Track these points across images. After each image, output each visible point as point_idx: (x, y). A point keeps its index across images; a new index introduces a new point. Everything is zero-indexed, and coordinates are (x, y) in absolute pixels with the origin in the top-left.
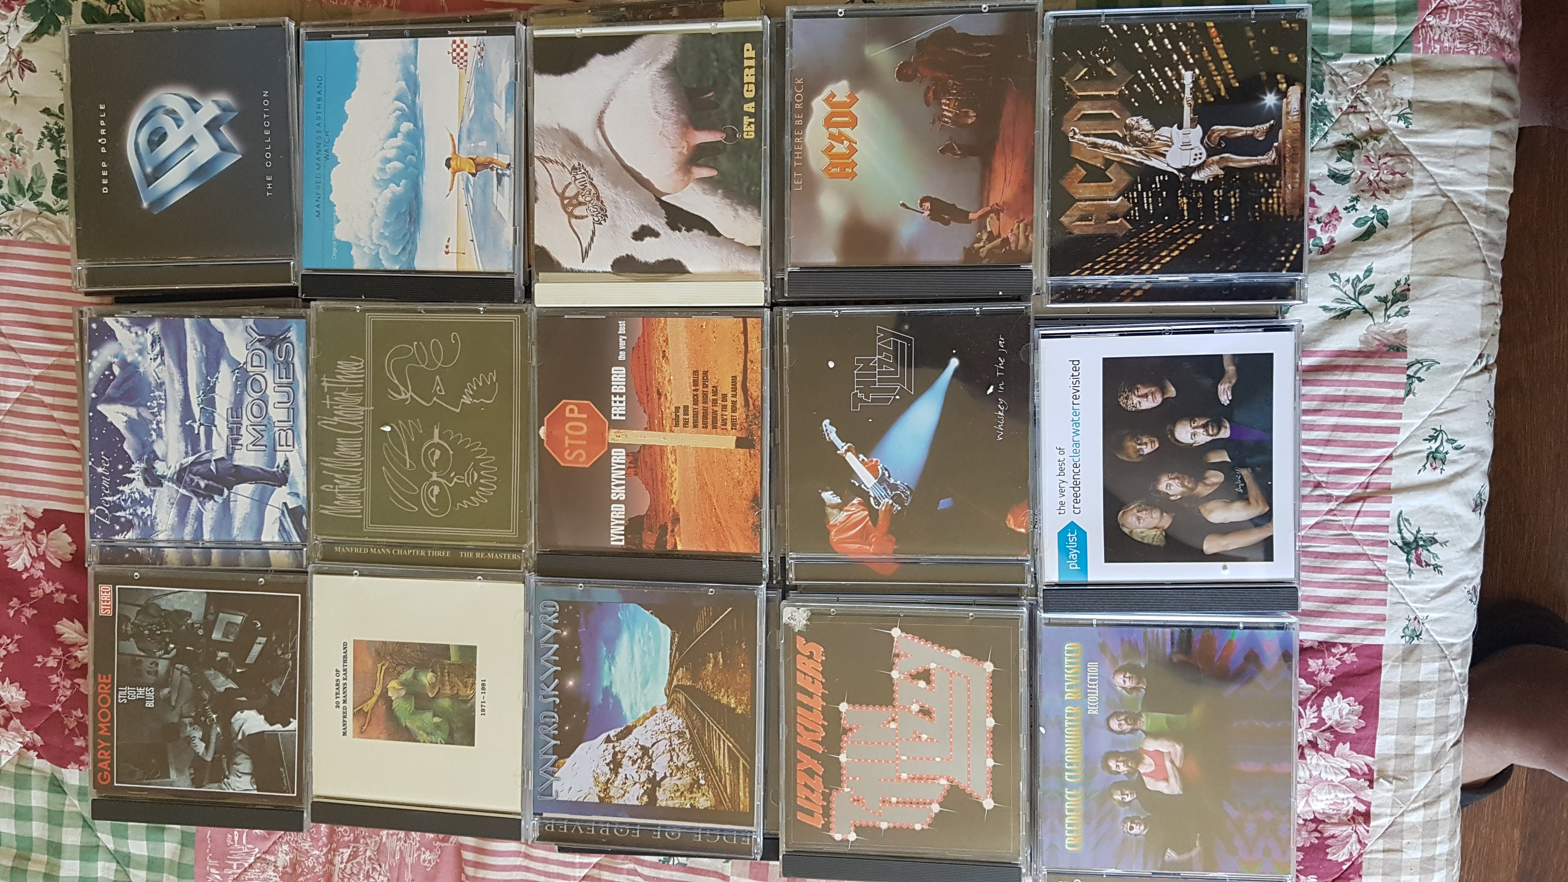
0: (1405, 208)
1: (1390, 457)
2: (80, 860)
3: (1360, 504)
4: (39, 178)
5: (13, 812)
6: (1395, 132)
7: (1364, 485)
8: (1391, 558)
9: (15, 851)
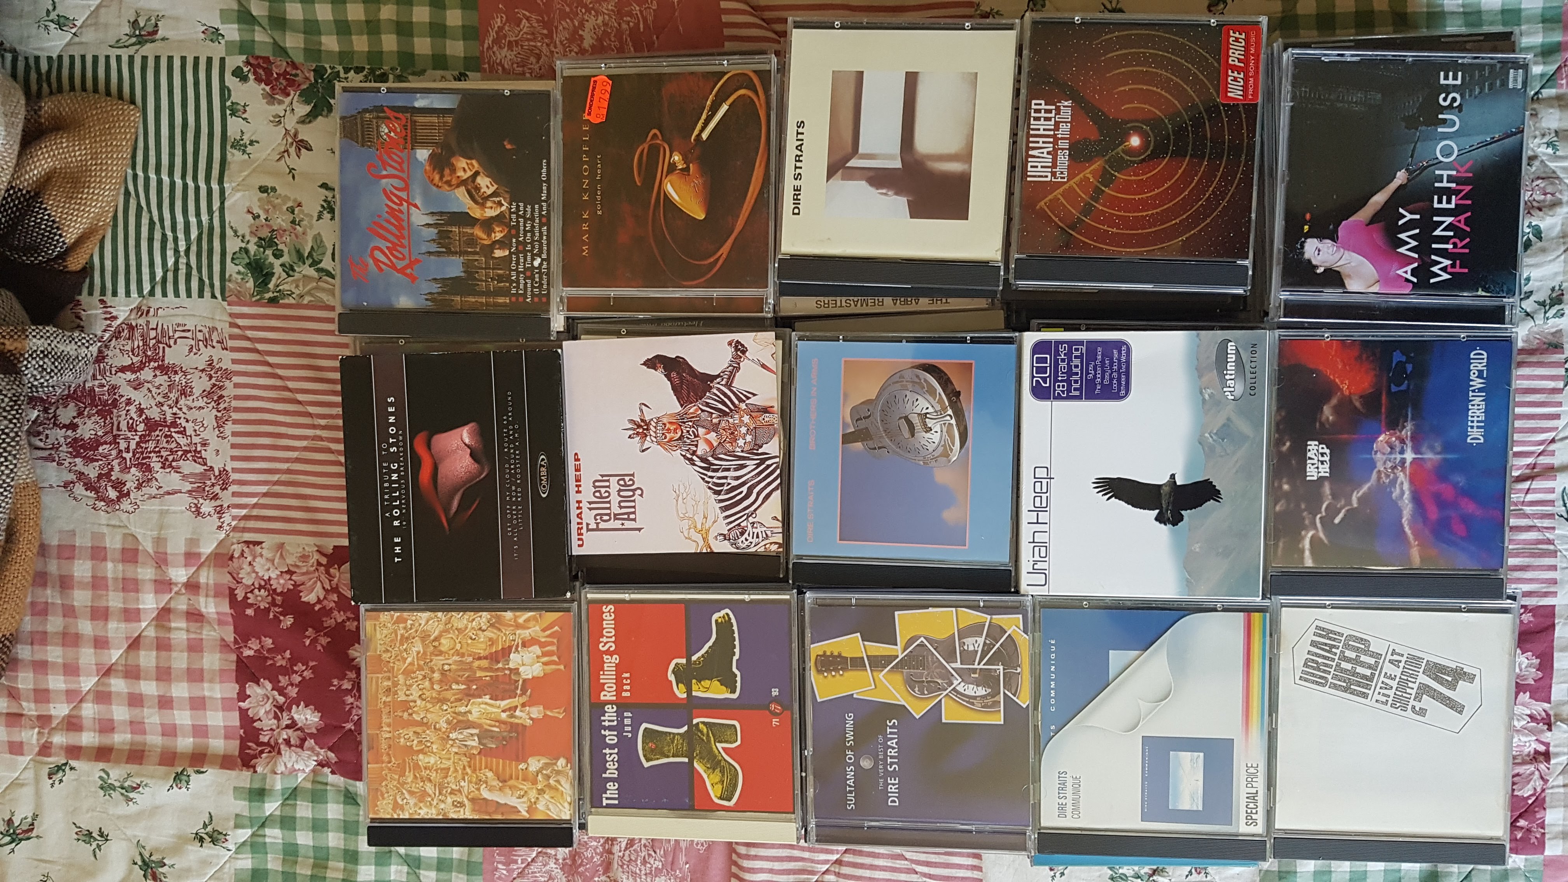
0: (1556, 224)
1: (1553, 441)
2: (376, 865)
3: (1529, 483)
4: (319, 247)
5: (311, 825)
6: (1544, 158)
7: (1531, 466)
8: (1559, 529)
9: (312, 860)
